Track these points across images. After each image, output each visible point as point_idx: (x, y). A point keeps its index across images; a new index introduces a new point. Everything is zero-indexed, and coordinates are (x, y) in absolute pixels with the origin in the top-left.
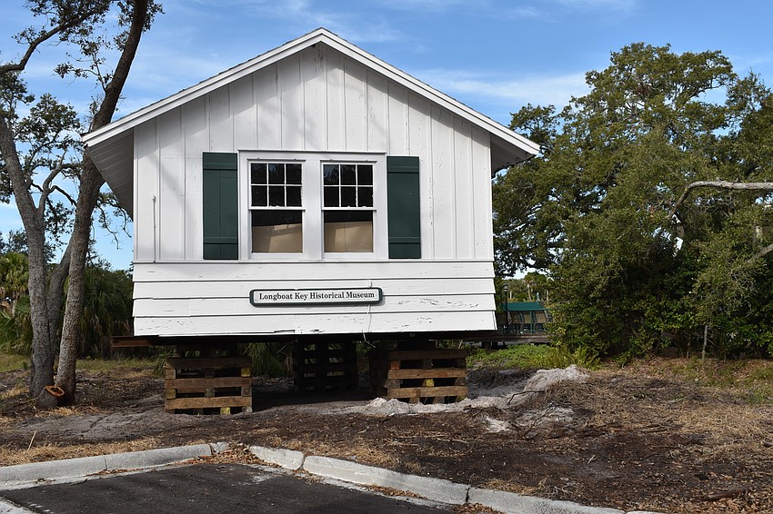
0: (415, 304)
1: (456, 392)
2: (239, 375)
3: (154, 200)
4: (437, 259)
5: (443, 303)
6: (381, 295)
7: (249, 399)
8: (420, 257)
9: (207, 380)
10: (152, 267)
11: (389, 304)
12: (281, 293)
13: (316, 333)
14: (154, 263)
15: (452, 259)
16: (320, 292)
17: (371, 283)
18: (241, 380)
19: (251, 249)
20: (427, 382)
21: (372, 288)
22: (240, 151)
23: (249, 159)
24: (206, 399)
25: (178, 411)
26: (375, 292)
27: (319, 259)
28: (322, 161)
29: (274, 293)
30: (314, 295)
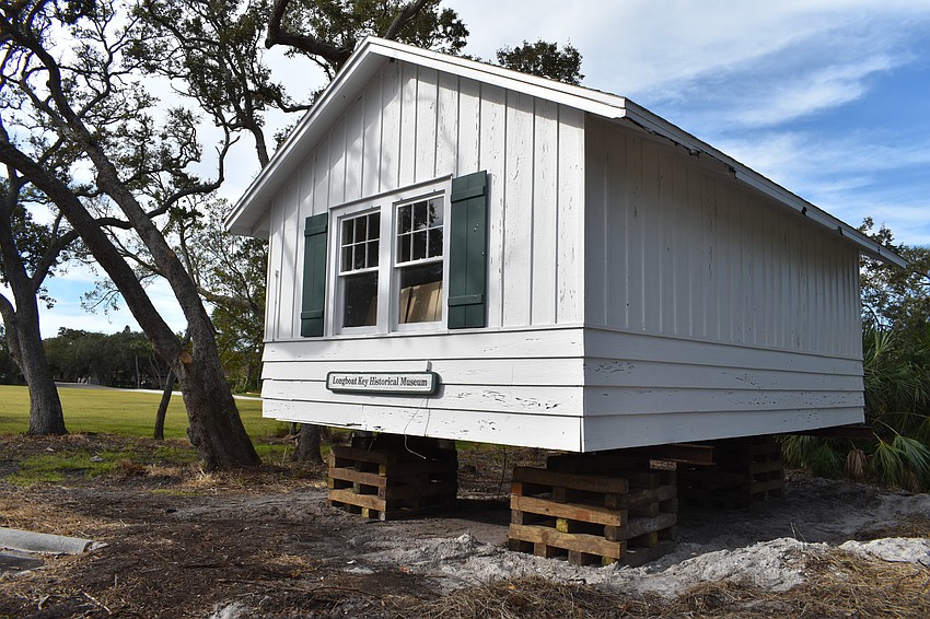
0: (476, 398)
1: (599, 550)
2: (378, 473)
3: (277, 276)
4: (506, 327)
5: (511, 400)
6: (437, 378)
7: (384, 503)
8: (484, 325)
9: (356, 474)
10: (273, 346)
11: (449, 396)
12: (348, 377)
13: (379, 430)
14: (274, 342)
15: (524, 325)
17: (430, 365)
18: (378, 479)
19: (342, 324)
20: (559, 523)
21: (428, 372)
22: (332, 209)
23: (340, 218)
24: (353, 495)
25: (335, 503)
26: (429, 378)
27: (386, 333)
28: (395, 204)
29: (343, 377)
30: (373, 381)
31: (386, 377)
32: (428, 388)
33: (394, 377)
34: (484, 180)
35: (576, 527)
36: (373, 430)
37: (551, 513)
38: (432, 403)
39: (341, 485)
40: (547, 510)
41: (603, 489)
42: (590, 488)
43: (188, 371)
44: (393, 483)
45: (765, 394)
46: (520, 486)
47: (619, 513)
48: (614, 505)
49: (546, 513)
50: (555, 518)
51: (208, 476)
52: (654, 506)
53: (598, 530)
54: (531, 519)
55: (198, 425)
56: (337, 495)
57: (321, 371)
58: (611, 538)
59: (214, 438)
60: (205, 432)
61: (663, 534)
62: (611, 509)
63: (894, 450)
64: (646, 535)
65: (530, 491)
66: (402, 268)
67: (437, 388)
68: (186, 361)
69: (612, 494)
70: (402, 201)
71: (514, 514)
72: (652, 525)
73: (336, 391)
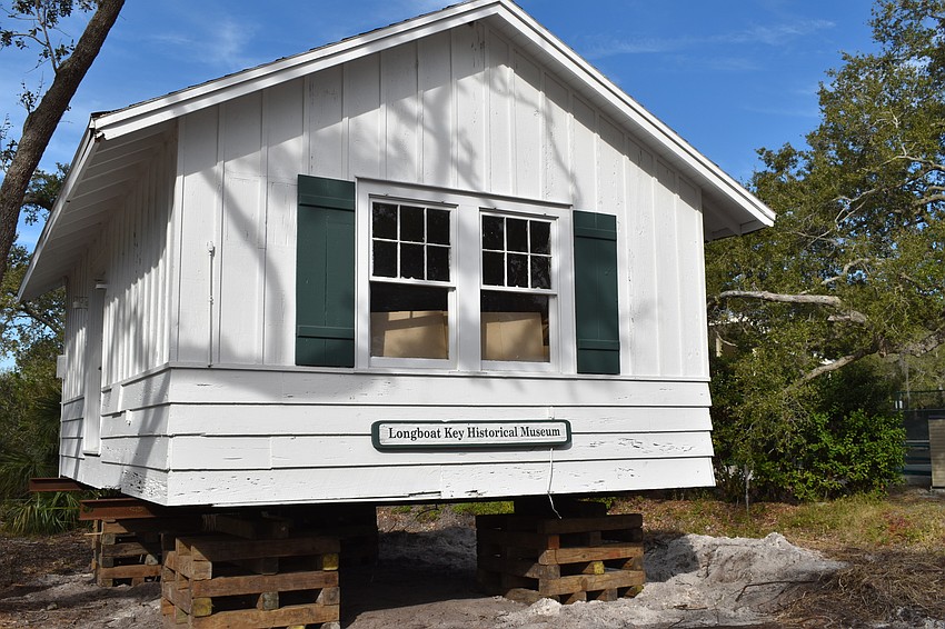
0: (611, 446)
2: (317, 567)
3: (213, 253)
4: (641, 376)
5: (649, 445)
7: (336, 610)
8: (619, 373)
9: (267, 580)
10: (204, 378)
11: (579, 446)
13: (474, 495)
14: (210, 368)
15: (658, 376)
17: (551, 412)
18: (324, 578)
20: (596, 565)
22: (359, 179)
23: (371, 196)
24: (264, 613)
27: (477, 370)
28: (481, 209)
36: (465, 496)
37: (588, 558)
39: (231, 603)
42: (619, 526)
46: (558, 538)
58: (639, 567)
62: (637, 541)
69: (637, 528)
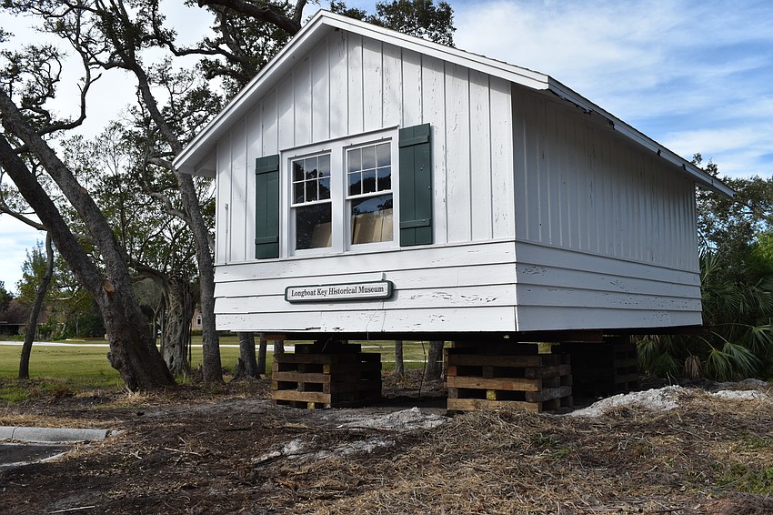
0: (427, 298)
2: (322, 372)
3: (227, 208)
4: (451, 243)
5: (456, 297)
6: (391, 285)
7: (329, 396)
8: (432, 243)
9: (300, 375)
10: (224, 269)
11: (402, 299)
12: (308, 289)
13: (338, 331)
14: (226, 265)
15: (467, 242)
16: (337, 288)
17: (384, 275)
18: (323, 378)
19: (295, 247)
20: (488, 394)
21: (383, 281)
22: (282, 152)
23: (290, 159)
24: (298, 393)
25: (279, 402)
26: (385, 286)
27: (340, 252)
28: (344, 148)
29: (302, 290)
30: (332, 292)
31: (345, 287)
32: (385, 293)
33: (351, 287)
34: (427, 130)
35: (502, 395)
36: (333, 331)
37: (481, 387)
38: (387, 305)
39: (285, 386)
40: (478, 385)
41: (524, 364)
42: (512, 364)
43: (111, 300)
44: (335, 380)
45: (631, 296)
46: (455, 369)
47: (536, 381)
48: (532, 375)
49: (478, 387)
50: (485, 391)
51: (137, 394)
52: (557, 379)
53: (520, 396)
54: (465, 393)
55: (119, 349)
56: (281, 395)
57: (279, 287)
58: (531, 401)
59: (134, 361)
60: (126, 355)
61: (564, 400)
62: (530, 379)
63: (724, 354)
64: (552, 400)
65: (464, 371)
66: (352, 200)
67: (392, 293)
68: (109, 290)
69: (531, 367)
70: (352, 146)
71: (451, 391)
72: (557, 393)
73: (293, 302)
